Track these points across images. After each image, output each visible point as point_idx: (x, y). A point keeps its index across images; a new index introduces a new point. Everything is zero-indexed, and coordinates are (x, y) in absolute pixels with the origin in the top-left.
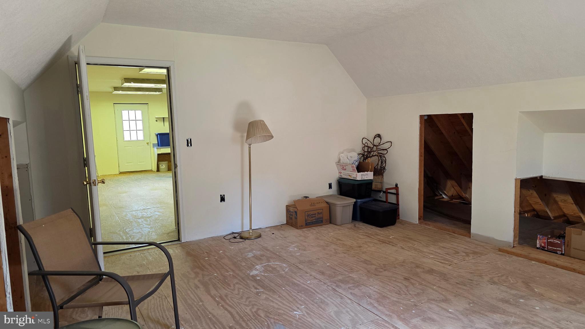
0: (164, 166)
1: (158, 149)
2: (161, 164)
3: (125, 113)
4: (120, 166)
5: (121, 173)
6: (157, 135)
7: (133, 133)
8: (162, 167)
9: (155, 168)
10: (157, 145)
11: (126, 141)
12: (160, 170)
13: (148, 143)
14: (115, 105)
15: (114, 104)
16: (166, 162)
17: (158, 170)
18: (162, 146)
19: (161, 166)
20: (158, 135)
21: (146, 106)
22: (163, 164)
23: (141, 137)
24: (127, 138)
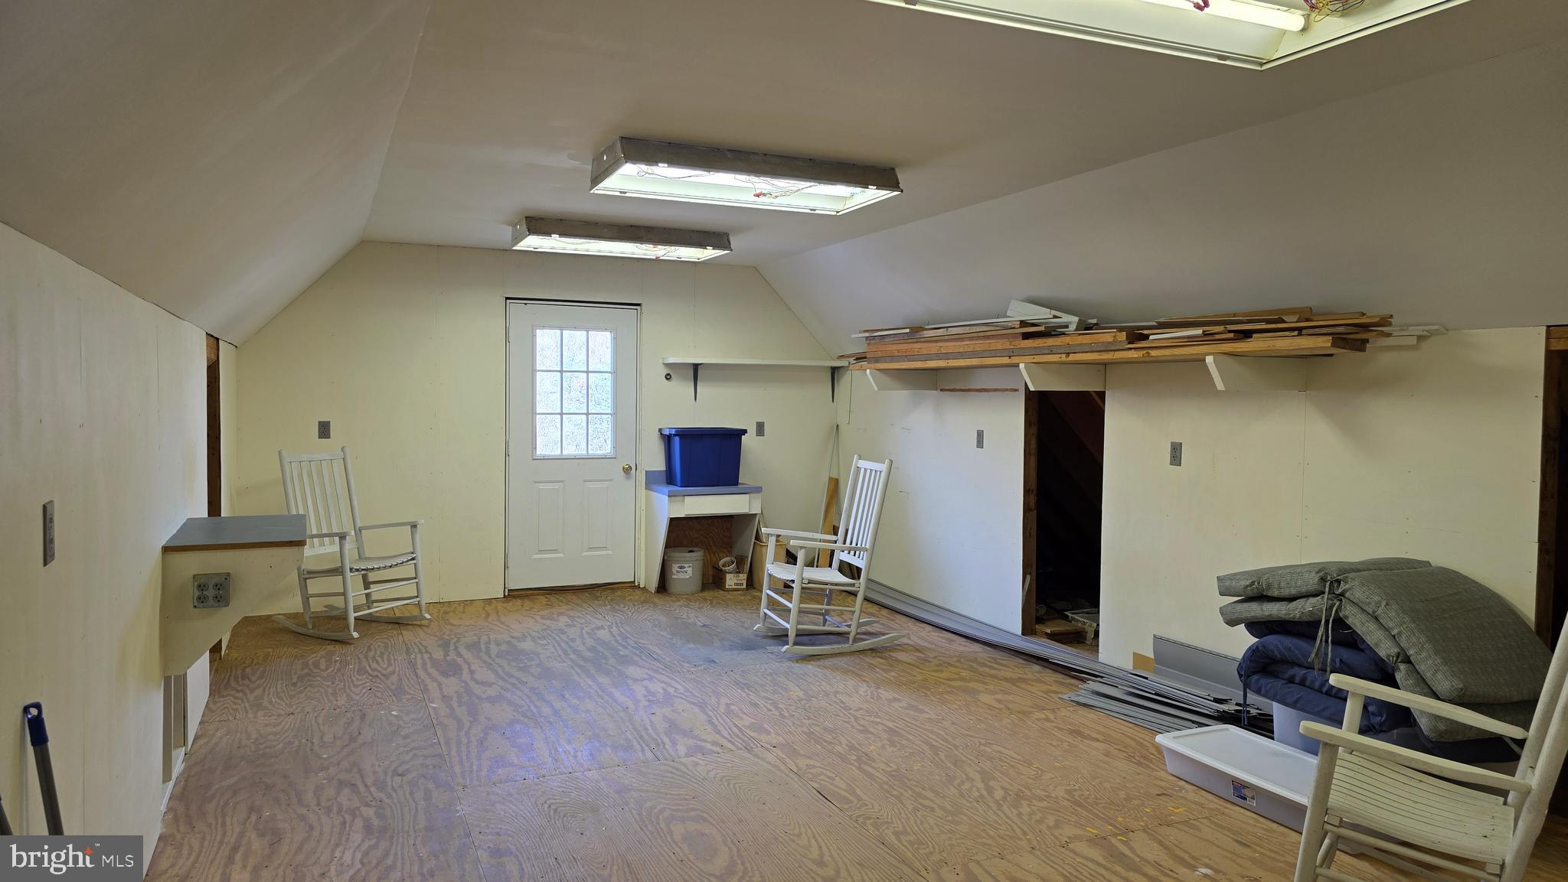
0: (687, 570)
1: (672, 498)
2: (677, 562)
3: (546, 339)
4: (510, 564)
5: (512, 595)
6: (667, 440)
7: (574, 426)
8: (681, 576)
9: (648, 577)
10: (664, 478)
11: (545, 459)
12: (674, 587)
13: (627, 470)
14: (511, 304)
15: (507, 298)
16: (698, 555)
17: (663, 587)
18: (686, 484)
19: (675, 567)
20: (677, 439)
21: (631, 313)
22: (687, 562)
23: (602, 445)
24: (546, 446)
